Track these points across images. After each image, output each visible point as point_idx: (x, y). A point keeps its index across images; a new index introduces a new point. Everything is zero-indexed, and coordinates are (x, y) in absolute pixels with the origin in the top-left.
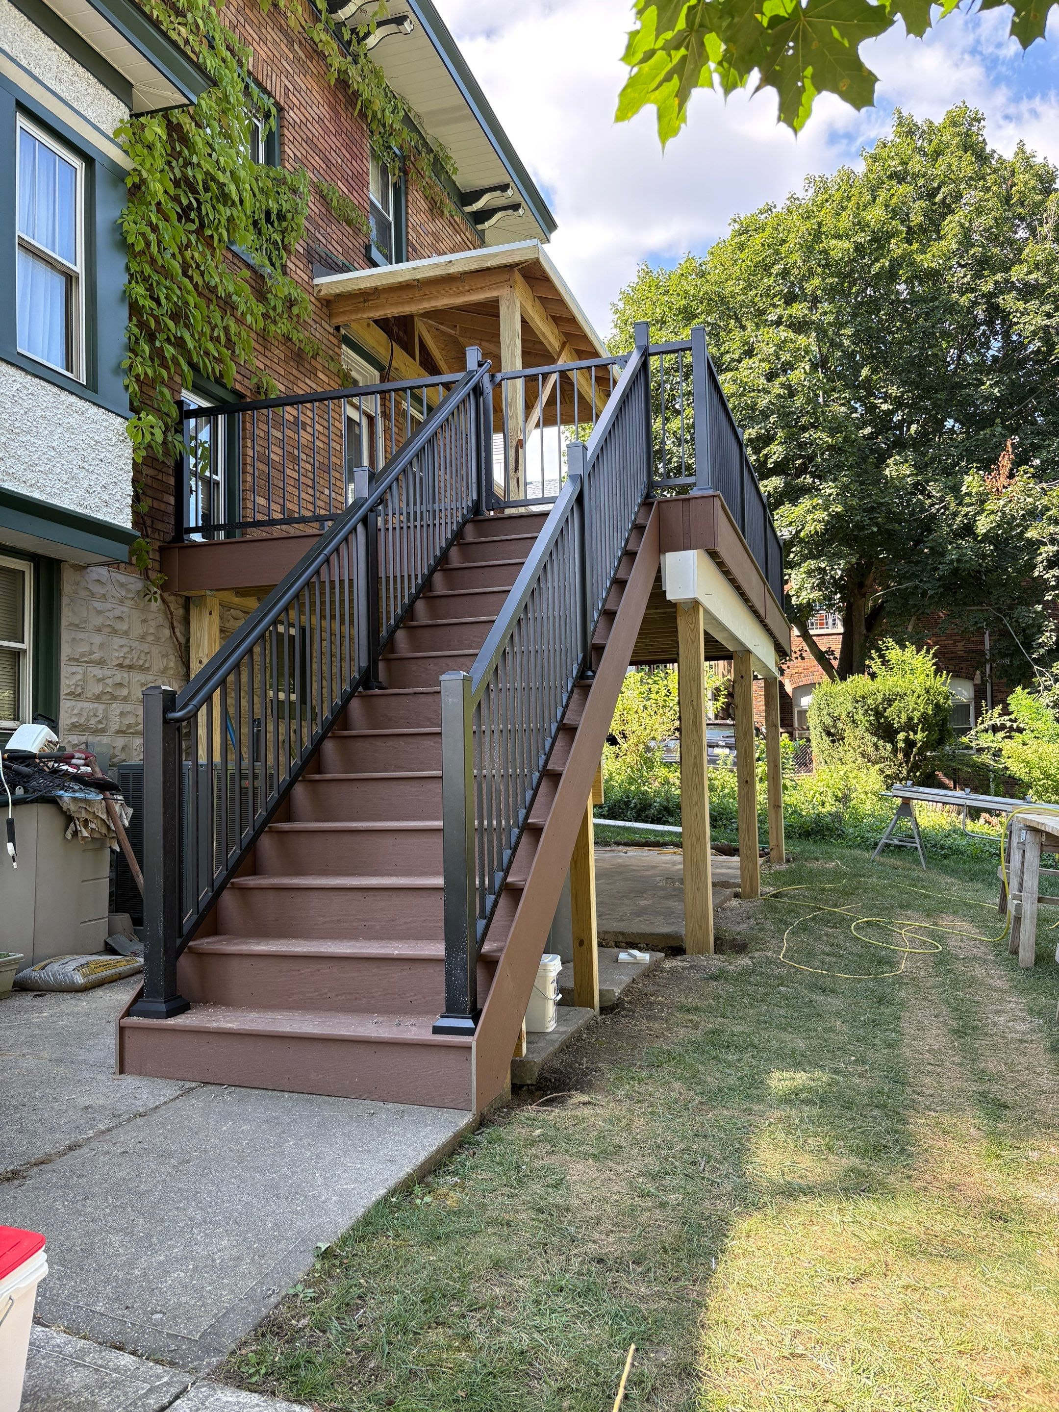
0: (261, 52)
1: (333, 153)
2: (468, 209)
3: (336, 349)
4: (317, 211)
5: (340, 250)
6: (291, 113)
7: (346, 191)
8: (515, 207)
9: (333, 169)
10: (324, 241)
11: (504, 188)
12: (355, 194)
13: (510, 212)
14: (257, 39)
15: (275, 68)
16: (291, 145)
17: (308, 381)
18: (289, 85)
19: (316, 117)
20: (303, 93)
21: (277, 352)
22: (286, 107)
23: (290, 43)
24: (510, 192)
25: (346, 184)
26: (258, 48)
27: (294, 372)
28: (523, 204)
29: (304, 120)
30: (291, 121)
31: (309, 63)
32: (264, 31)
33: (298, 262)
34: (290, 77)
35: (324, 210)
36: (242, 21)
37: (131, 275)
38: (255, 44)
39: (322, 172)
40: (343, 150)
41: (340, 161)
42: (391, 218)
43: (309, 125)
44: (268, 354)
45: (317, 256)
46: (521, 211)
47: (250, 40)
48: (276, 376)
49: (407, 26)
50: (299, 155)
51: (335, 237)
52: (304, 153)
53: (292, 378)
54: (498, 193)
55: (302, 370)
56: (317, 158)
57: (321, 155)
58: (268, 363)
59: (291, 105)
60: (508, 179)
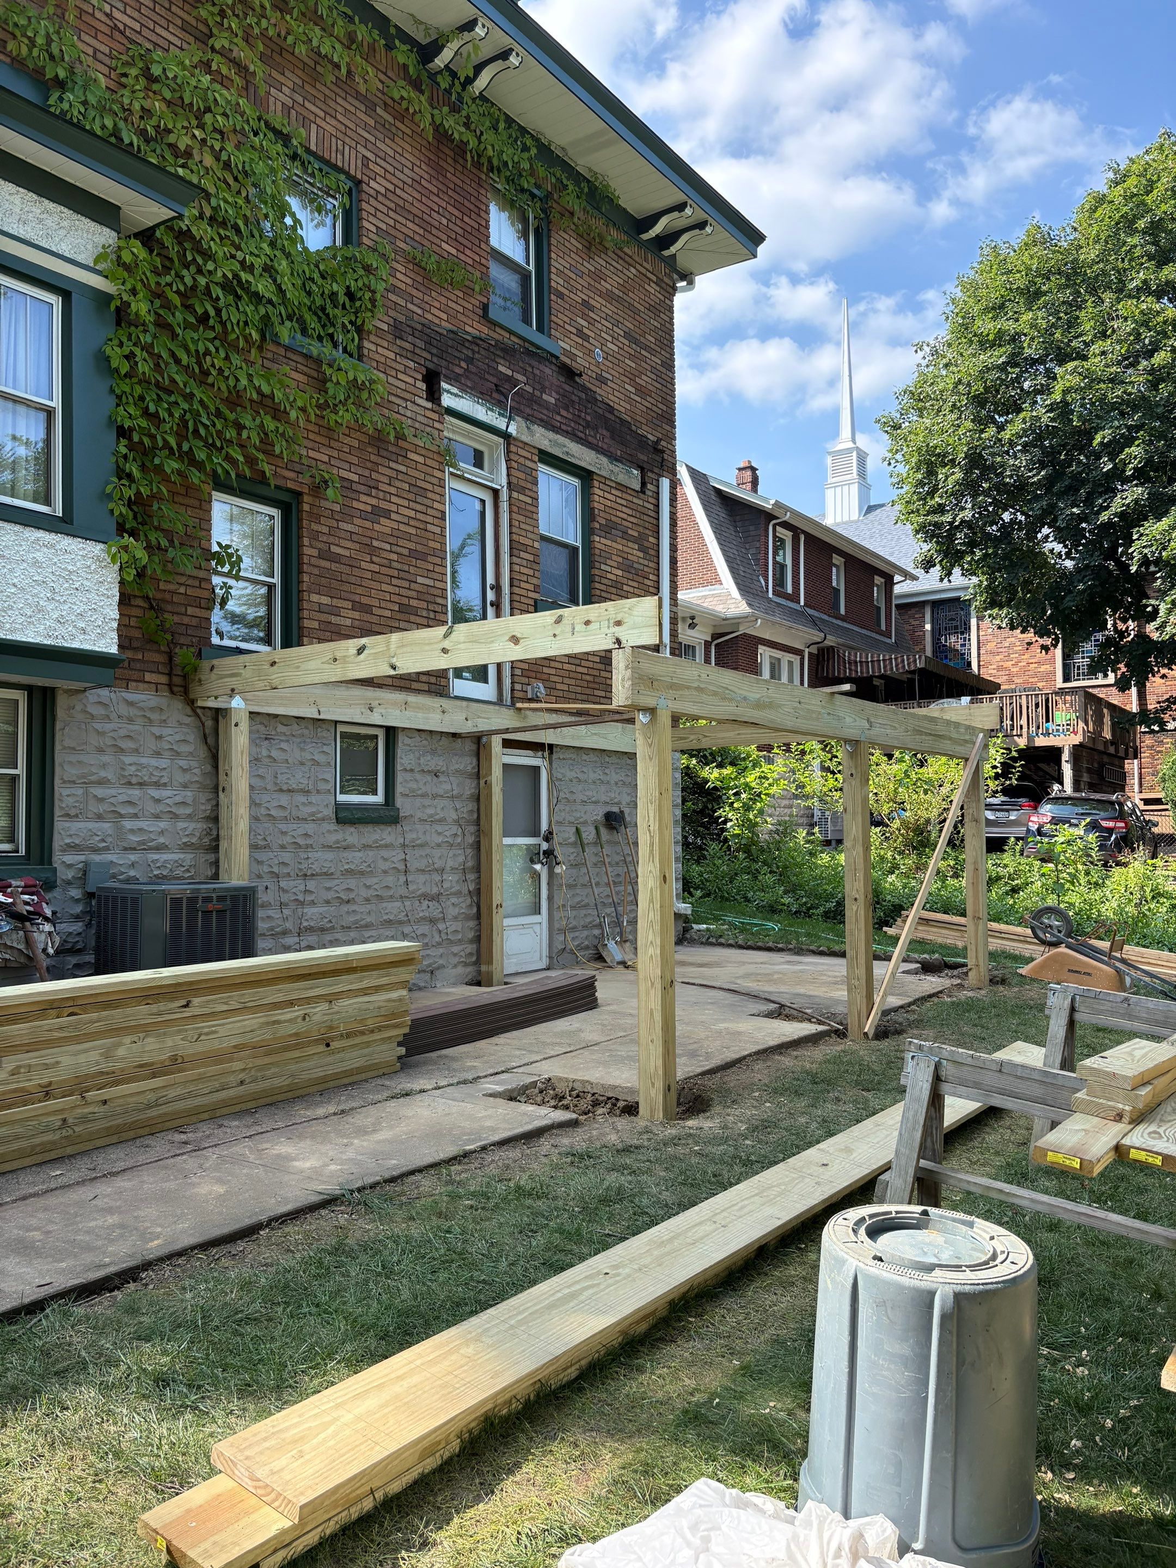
0: (328, 128)
1: (435, 215)
2: (645, 236)
3: (437, 425)
4: (409, 281)
5: (444, 316)
6: (372, 184)
7: (454, 251)
8: (701, 225)
9: (434, 231)
10: (419, 311)
11: (681, 207)
12: (468, 252)
13: (697, 231)
14: (322, 114)
15: (347, 140)
16: (371, 219)
17: (393, 465)
18: (369, 154)
19: (409, 181)
20: (388, 159)
21: (347, 440)
22: (365, 179)
23: (371, 108)
24: (688, 211)
25: (454, 243)
26: (323, 124)
27: (373, 458)
28: (710, 220)
29: (391, 187)
30: (372, 192)
31: (398, 124)
32: (332, 104)
33: (379, 341)
34: (370, 145)
35: (419, 279)
36: (300, 100)
37: (119, 397)
38: (318, 121)
39: (417, 238)
40: (450, 208)
41: (444, 221)
42: (532, 268)
43: (398, 191)
44: (333, 444)
45: (408, 330)
46: (708, 229)
47: (312, 118)
48: (347, 466)
49: (514, 60)
50: (384, 227)
51: (437, 304)
52: (392, 222)
53: (369, 465)
54: (676, 214)
55: (385, 453)
56: (410, 224)
57: (417, 220)
58: (335, 454)
59: (373, 176)
60: (684, 198)
